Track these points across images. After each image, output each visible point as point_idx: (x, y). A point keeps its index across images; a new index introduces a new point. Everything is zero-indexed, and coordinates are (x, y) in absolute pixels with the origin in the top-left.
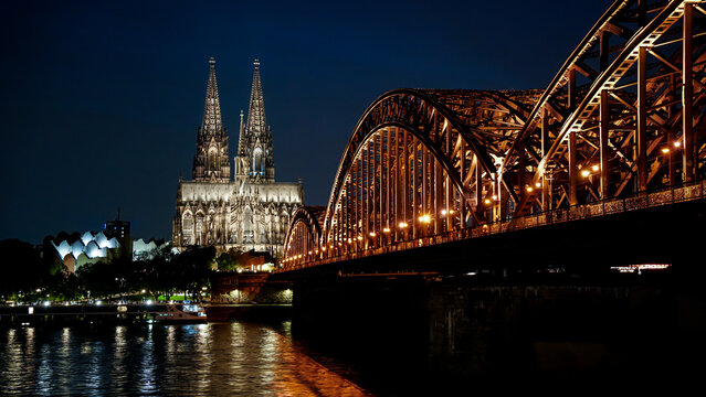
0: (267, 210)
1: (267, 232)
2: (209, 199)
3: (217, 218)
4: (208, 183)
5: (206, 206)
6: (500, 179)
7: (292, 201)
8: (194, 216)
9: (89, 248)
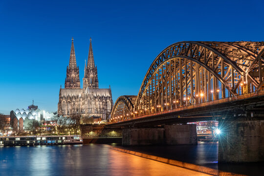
0: (97, 100)
1: (97, 109)
2: (72, 95)
3: (76, 103)
4: (71, 89)
5: (71, 98)
6: (247, 75)
7: (107, 95)
8: (67, 102)
9: (28, 115)
